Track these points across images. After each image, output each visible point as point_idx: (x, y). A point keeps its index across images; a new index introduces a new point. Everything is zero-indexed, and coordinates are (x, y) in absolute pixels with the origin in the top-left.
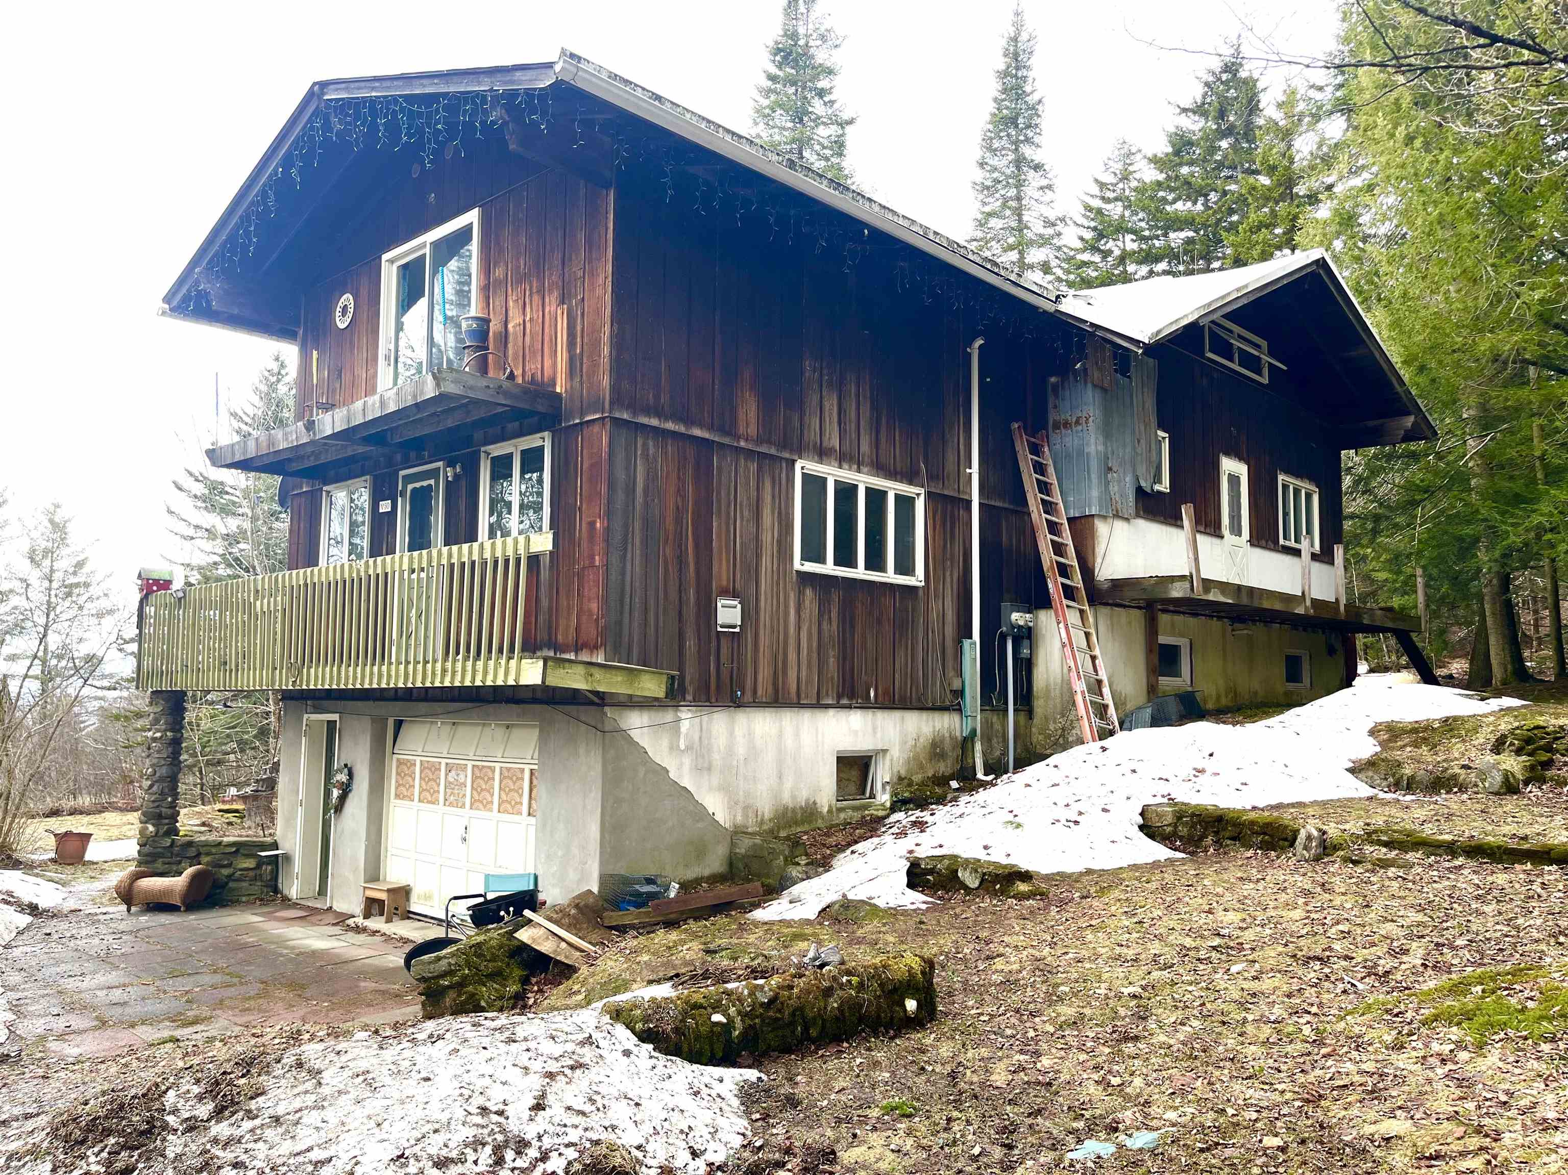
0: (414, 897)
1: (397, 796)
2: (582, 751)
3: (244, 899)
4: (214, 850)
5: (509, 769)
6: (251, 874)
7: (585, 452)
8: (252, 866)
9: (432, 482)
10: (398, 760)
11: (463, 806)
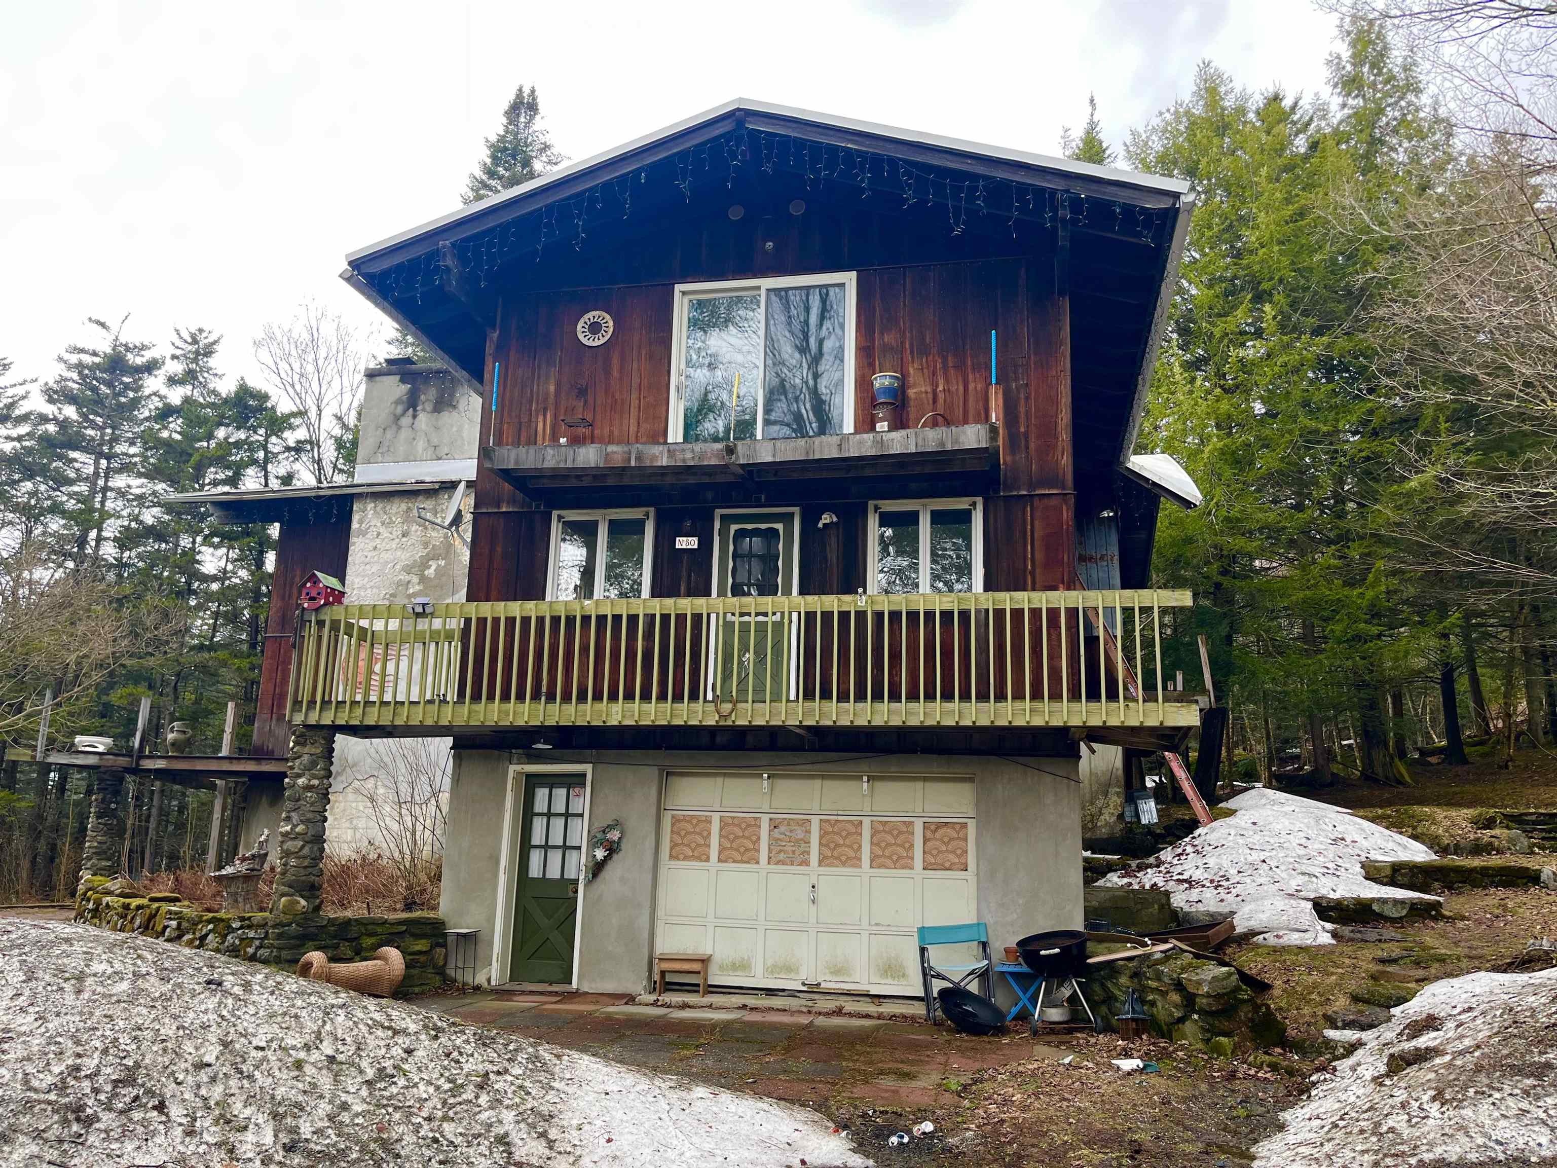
0: (713, 969)
1: (671, 857)
2: (1049, 799)
3: (416, 990)
4: (379, 930)
5: (884, 824)
6: (422, 958)
7: (1037, 523)
8: (424, 949)
9: (779, 527)
10: (673, 816)
11: (806, 863)
